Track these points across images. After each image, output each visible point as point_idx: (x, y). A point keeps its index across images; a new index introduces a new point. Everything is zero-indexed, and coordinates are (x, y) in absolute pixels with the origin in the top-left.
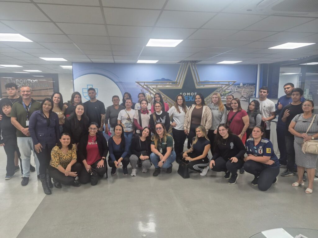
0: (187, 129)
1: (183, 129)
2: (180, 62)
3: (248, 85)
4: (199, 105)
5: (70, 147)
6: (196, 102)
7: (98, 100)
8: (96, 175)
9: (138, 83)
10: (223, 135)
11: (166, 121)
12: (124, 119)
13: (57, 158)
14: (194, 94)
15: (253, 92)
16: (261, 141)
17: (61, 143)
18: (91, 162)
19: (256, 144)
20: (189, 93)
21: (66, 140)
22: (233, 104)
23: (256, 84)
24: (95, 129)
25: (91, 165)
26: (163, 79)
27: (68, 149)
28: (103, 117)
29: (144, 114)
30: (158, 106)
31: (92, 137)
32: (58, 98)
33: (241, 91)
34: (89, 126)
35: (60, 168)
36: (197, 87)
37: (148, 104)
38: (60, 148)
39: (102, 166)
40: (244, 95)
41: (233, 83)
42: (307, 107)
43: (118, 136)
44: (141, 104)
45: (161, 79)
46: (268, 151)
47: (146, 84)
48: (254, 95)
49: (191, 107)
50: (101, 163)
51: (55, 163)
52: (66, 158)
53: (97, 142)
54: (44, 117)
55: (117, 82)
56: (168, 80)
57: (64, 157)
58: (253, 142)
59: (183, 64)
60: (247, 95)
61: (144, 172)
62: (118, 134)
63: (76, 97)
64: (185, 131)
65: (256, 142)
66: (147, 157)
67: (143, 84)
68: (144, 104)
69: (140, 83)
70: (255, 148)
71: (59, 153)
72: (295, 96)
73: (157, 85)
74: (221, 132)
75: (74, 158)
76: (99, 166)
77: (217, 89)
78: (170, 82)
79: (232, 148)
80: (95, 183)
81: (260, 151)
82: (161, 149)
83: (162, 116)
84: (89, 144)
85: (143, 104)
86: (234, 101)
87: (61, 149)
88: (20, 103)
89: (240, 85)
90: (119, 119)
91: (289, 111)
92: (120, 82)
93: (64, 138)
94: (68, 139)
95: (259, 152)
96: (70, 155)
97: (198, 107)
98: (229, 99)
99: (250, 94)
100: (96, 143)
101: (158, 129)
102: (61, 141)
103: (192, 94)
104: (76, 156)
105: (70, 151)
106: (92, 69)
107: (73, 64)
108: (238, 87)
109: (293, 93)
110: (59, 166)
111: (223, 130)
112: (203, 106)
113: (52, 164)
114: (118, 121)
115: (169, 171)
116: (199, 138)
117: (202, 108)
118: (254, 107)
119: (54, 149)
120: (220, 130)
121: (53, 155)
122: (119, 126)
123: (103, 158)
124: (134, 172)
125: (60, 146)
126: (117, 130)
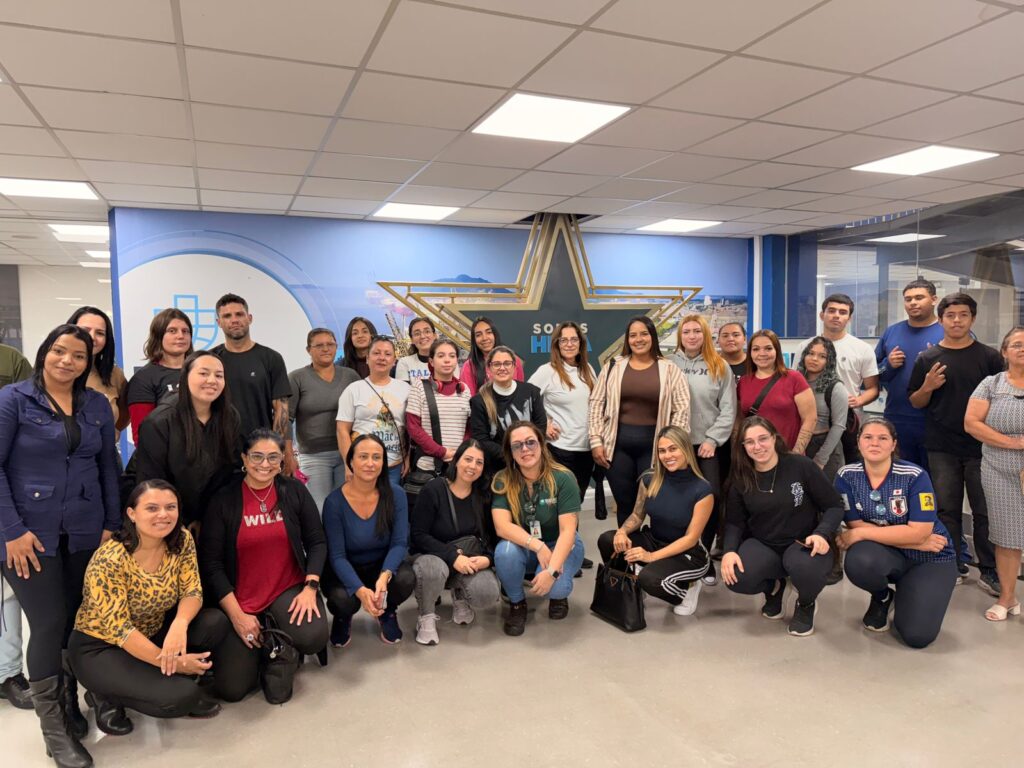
0: (604, 442)
1: (589, 446)
2: (530, 219)
3: (727, 302)
4: (641, 357)
5: (172, 543)
6: (633, 348)
7: (257, 345)
8: (294, 655)
9: (385, 286)
10: (762, 456)
11: (532, 414)
12: (365, 418)
13: (121, 597)
16: (891, 469)
17: (134, 525)
18: (256, 602)
19: (876, 482)
21: (163, 513)
22: (762, 352)
23: (748, 300)
24: (272, 456)
25: (261, 617)
26: (465, 278)
27: (163, 549)
28: (283, 411)
29: (448, 393)
30: (506, 363)
31: (260, 492)
34: (247, 447)
35: (137, 643)
36: (589, 305)
38: (130, 550)
39: (313, 612)
43: (367, 481)
46: (926, 505)
47: (415, 290)
49: (612, 365)
50: (306, 602)
51: (112, 617)
52: (155, 593)
53: (282, 515)
54: (49, 411)
55: (294, 286)
56: (480, 280)
57: (150, 591)
59: (540, 227)
61: (464, 624)
62: (369, 472)
63: (174, 330)
64: (599, 453)
65: (876, 475)
66: (483, 560)
67: (402, 291)
68: (447, 358)
69: (394, 288)
70: (875, 497)
71: (126, 574)
72: (957, 319)
73: (453, 297)
75: (191, 588)
76: (301, 617)
77: (649, 310)
78: (492, 288)
79: (797, 501)
80: (281, 694)
81: (898, 504)
82: (538, 523)
83: (517, 399)
84: (248, 524)
85: (442, 355)
86: (761, 341)
87: (134, 555)
89: (702, 301)
90: (343, 416)
91: (945, 367)
92: (306, 287)
93: (152, 501)
94: (169, 507)
95: (895, 511)
96: (174, 578)
97: (640, 366)
98: (732, 338)
100: (279, 518)
101: (525, 448)
102: (133, 518)
104: (199, 579)
105: (173, 561)
106: (194, 234)
107: (118, 216)
108: (698, 308)
109: (947, 311)
110: (127, 632)
111: (762, 438)
112: (656, 361)
113: (88, 628)
114: (339, 426)
115: (559, 608)
116: (667, 474)
117: (655, 368)
118: (823, 361)
119: (106, 556)
120: (751, 442)
121: (98, 584)
122: (373, 443)
123: (309, 577)
124: (428, 628)
125: (132, 543)
126: (364, 457)
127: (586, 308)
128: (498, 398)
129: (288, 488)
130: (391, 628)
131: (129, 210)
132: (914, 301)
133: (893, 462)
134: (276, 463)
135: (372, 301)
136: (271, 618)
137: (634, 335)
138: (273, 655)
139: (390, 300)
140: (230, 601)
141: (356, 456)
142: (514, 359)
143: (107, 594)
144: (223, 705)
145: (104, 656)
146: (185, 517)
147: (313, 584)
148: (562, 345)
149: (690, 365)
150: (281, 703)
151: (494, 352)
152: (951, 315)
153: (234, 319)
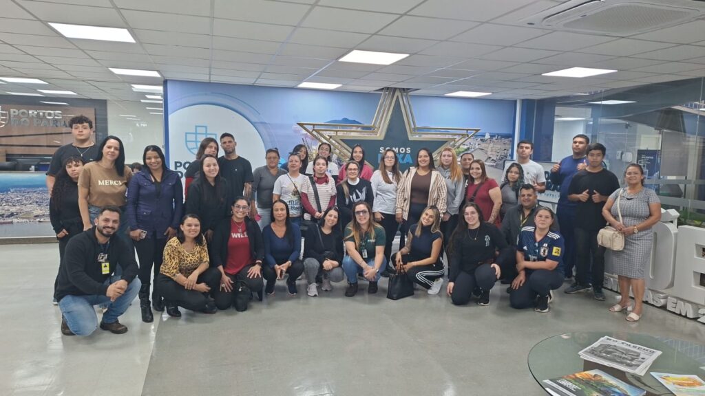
0: (403, 212)
1: (395, 212)
2: (382, 89)
3: (499, 137)
4: (424, 168)
5: (198, 240)
6: (420, 163)
7: (239, 157)
8: (249, 291)
9: (301, 125)
10: (472, 221)
11: (366, 195)
12: (286, 193)
13: (176, 261)
14: (406, 150)
15: (508, 150)
16: (547, 234)
17: (183, 232)
19: (538, 238)
20: (397, 149)
21: (193, 227)
22: (475, 170)
23: (512, 136)
24: (244, 207)
26: (345, 120)
27: (194, 242)
28: (250, 188)
29: (322, 183)
30: (355, 169)
31: (239, 223)
33: (487, 148)
34: (234, 203)
36: (411, 138)
38: (181, 242)
39: (258, 275)
40: (491, 156)
41: (474, 132)
42: (632, 175)
43: (280, 221)
44: (315, 164)
45: (341, 119)
46: (556, 253)
47: (316, 128)
48: (510, 155)
49: (409, 171)
50: (255, 270)
51: (172, 268)
52: (191, 260)
53: (247, 234)
54: (151, 181)
55: (256, 123)
56: (354, 122)
59: (387, 93)
60: (497, 156)
61: (326, 290)
63: (211, 147)
64: (400, 216)
65: (539, 235)
66: (336, 263)
67: (310, 128)
68: (321, 166)
69: (305, 126)
71: (179, 252)
72: (595, 157)
73: (336, 131)
74: (470, 216)
75: (205, 260)
76: (252, 275)
77: (446, 142)
78: (358, 127)
79: (487, 244)
80: (242, 307)
81: (544, 251)
82: (366, 250)
83: (359, 187)
84: (233, 237)
85: (319, 164)
86: (475, 165)
87: (183, 244)
89: (484, 136)
90: (276, 192)
92: (262, 123)
93: (189, 222)
94: (196, 225)
95: (542, 254)
96: (199, 255)
97: (422, 173)
99: (503, 154)
100: (246, 236)
102: (182, 229)
103: (402, 150)
104: (208, 256)
105: (198, 248)
106: (206, 94)
107: (169, 85)
108: (481, 140)
109: (590, 152)
110: (176, 275)
111: (473, 213)
112: (431, 171)
113: (165, 272)
114: (274, 196)
115: (373, 288)
116: (423, 227)
117: (430, 175)
118: (517, 176)
119: (172, 244)
120: (467, 214)
121: (168, 255)
122: (282, 204)
123: (257, 261)
124: (313, 289)
125: (182, 239)
126: (277, 210)
127: (410, 139)
128: (350, 186)
129: (250, 222)
130: (293, 289)
131: (174, 81)
132: (577, 144)
134: (246, 211)
135: (296, 131)
137: (421, 157)
138: (240, 290)
139: (304, 132)
140: (221, 268)
141: (274, 210)
143: (170, 259)
146: (203, 230)
147: (259, 263)
148: (386, 160)
150: (242, 311)
151: (349, 164)
152: (592, 155)
153: (227, 144)
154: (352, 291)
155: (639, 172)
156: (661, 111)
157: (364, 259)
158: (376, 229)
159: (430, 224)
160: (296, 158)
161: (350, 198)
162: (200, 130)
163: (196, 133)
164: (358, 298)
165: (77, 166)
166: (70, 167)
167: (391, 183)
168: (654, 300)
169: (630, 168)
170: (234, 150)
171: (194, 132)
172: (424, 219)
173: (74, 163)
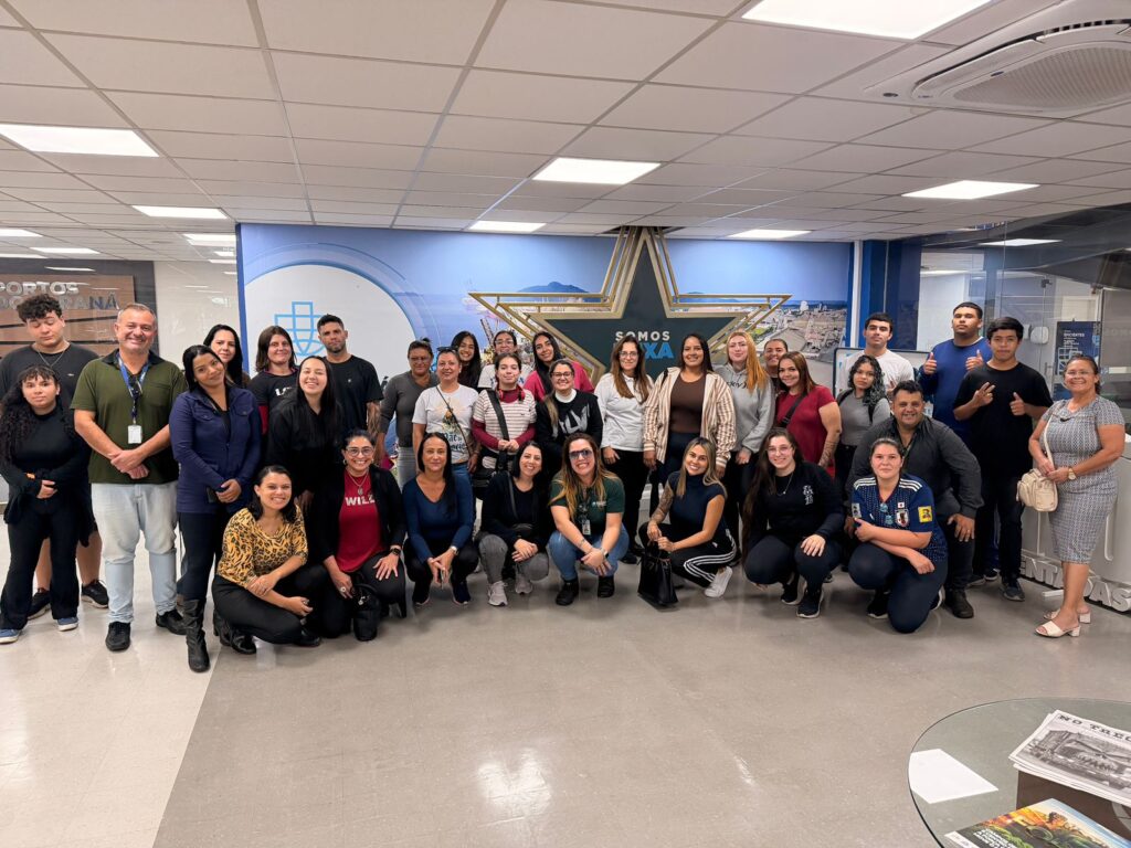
2: (617, 230)
3: (825, 308)
4: (693, 368)
5: (287, 513)
6: (686, 360)
7: (352, 357)
8: (377, 604)
9: (476, 296)
10: (781, 463)
11: (589, 420)
12: (433, 421)
13: (248, 552)
14: (662, 337)
15: (840, 330)
16: (898, 484)
19: (885, 495)
20: (646, 333)
21: (279, 491)
22: (787, 373)
23: (847, 305)
24: (365, 450)
25: (353, 576)
26: (556, 286)
27: (280, 518)
28: (376, 411)
29: (511, 401)
31: (358, 479)
32: (230, 344)
33: (805, 327)
36: (670, 314)
37: (520, 368)
38: (257, 518)
39: (392, 572)
40: (811, 341)
41: (781, 300)
43: (436, 472)
44: (497, 367)
45: (546, 284)
46: (924, 517)
47: (503, 300)
48: (844, 339)
49: (666, 376)
50: (388, 564)
51: (240, 567)
52: (275, 550)
53: (374, 498)
55: (400, 294)
56: (571, 288)
57: (270, 549)
58: (877, 488)
59: (626, 236)
60: (822, 340)
61: (522, 594)
62: (435, 464)
63: (276, 344)
64: (650, 456)
65: (886, 489)
66: (534, 548)
67: (492, 301)
68: (509, 370)
69: (484, 298)
70: (884, 507)
71: (252, 535)
72: (1003, 343)
73: (539, 306)
74: (778, 453)
75: (299, 550)
76: (383, 574)
77: (732, 318)
78: (577, 297)
79: (808, 501)
80: (368, 634)
81: (902, 516)
82: (588, 521)
83: (576, 406)
84: (348, 504)
85: (505, 367)
87: (259, 521)
88: (112, 364)
89: (798, 306)
90: (417, 419)
91: (994, 387)
92: (408, 294)
93: (272, 481)
94: (284, 487)
96: (288, 541)
98: (775, 353)
99: (832, 337)
100: (373, 501)
102: (258, 493)
103: (655, 336)
104: (306, 542)
105: (288, 529)
106: (309, 247)
107: (244, 231)
108: (793, 313)
109: (995, 334)
110: (249, 578)
111: (783, 448)
112: (705, 374)
113: (225, 574)
114: (414, 426)
115: (606, 587)
116: (689, 477)
117: (703, 381)
118: (871, 379)
119: (239, 521)
120: (774, 449)
121: (232, 541)
122: (439, 440)
123: (393, 547)
124: (498, 593)
125: (257, 512)
126: (431, 451)
127: (668, 316)
128: (559, 405)
129: (379, 476)
130: (461, 593)
131: (254, 225)
132: (963, 318)
133: (900, 477)
134: (371, 455)
135: (469, 308)
136: (362, 577)
137: (688, 349)
138: (361, 603)
140: (331, 562)
141: (424, 451)
142: (573, 370)
143: (238, 549)
144: (324, 640)
145: (236, 594)
147: (397, 552)
148: (622, 358)
149: (735, 378)
150: (367, 640)
151: (556, 365)
152: (999, 339)
153: (332, 335)
154: (568, 593)
155: (1091, 371)
156: (1105, 256)
157: (586, 537)
158: (605, 481)
159: (701, 471)
160: (451, 357)
161: (559, 427)
162: (300, 310)
163: (294, 316)
164: (579, 606)
165: (46, 385)
166: (32, 386)
167: (631, 396)
168: (1113, 599)
169: (1074, 362)
170: (343, 347)
171: (291, 313)
172: (689, 463)
173: (40, 379)
